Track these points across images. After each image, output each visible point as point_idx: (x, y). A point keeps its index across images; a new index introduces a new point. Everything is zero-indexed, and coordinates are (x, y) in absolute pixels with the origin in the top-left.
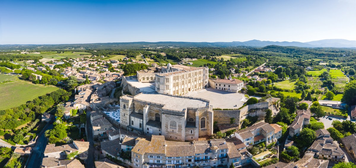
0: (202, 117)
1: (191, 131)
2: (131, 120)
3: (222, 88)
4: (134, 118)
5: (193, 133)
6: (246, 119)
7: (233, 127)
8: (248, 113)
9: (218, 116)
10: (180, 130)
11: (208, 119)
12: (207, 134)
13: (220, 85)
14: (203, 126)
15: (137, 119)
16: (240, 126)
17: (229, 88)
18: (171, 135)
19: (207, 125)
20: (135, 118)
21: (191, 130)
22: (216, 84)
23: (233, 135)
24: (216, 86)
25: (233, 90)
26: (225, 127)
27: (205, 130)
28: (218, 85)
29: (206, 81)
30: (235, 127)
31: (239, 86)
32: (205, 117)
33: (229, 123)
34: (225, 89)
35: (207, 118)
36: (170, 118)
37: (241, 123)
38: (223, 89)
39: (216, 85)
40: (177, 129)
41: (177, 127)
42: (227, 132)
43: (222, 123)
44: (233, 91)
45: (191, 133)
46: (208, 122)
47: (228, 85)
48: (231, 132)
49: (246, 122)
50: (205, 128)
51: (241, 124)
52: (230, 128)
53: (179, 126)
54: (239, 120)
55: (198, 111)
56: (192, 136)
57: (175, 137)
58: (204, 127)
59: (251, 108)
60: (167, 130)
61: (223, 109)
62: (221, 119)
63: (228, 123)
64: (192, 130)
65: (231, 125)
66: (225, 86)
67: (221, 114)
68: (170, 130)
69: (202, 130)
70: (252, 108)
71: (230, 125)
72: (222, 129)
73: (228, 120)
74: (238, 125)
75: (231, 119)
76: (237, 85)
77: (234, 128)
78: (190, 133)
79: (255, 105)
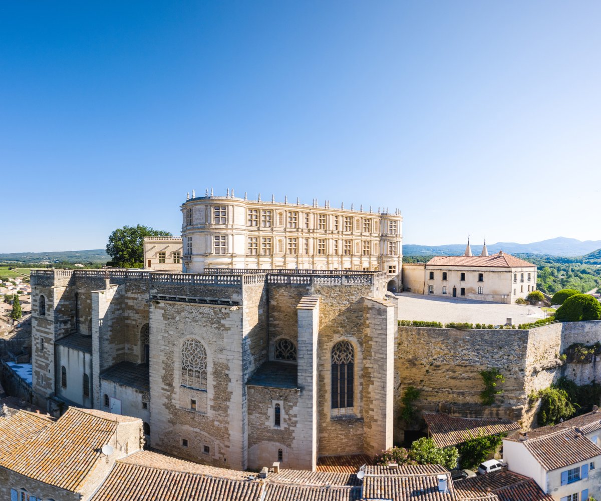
0: (337, 338)
1: (278, 411)
2: (59, 365)
3: (455, 290)
4: (66, 349)
5: (283, 426)
6: (555, 391)
7: (493, 423)
8: (560, 362)
9: (424, 361)
10: (223, 395)
11: (367, 355)
12: (361, 448)
13: (445, 277)
14: (342, 398)
15: (76, 352)
16: (527, 419)
17: (480, 284)
18: (186, 427)
19: (365, 396)
20: (71, 350)
21: (275, 402)
22: (428, 272)
23: (494, 462)
24: (431, 283)
25: (495, 294)
26: (458, 420)
27: (351, 421)
28: (438, 276)
29: (393, 264)
30: (504, 423)
31: (519, 277)
32: (353, 340)
33: (477, 399)
34: (463, 290)
35: (361, 344)
36: (181, 326)
37: (531, 401)
38: (459, 292)
39: (428, 276)
40: (211, 393)
41: (211, 381)
42: (464, 444)
43: (441, 399)
44: (497, 298)
45: (277, 422)
46: (366, 375)
47: (477, 274)
48: (484, 447)
49: (554, 400)
50: (355, 411)
51: (534, 411)
52: (478, 425)
53: (217, 374)
54: (520, 387)
55: (318, 292)
56: (278, 445)
57: (202, 445)
58: (350, 404)
59: (572, 341)
60: (169, 398)
61: (449, 322)
62: (440, 378)
63: (469, 399)
64: (281, 403)
65: (487, 412)
66: (463, 278)
67: (438, 349)
68: (181, 399)
69: (338, 420)
70: (579, 339)
71: (478, 413)
72: (441, 429)
73: (469, 383)
74: (518, 415)
75: (483, 373)
76: (513, 270)
77: (500, 428)
78: (270, 423)
79: (588, 326)
